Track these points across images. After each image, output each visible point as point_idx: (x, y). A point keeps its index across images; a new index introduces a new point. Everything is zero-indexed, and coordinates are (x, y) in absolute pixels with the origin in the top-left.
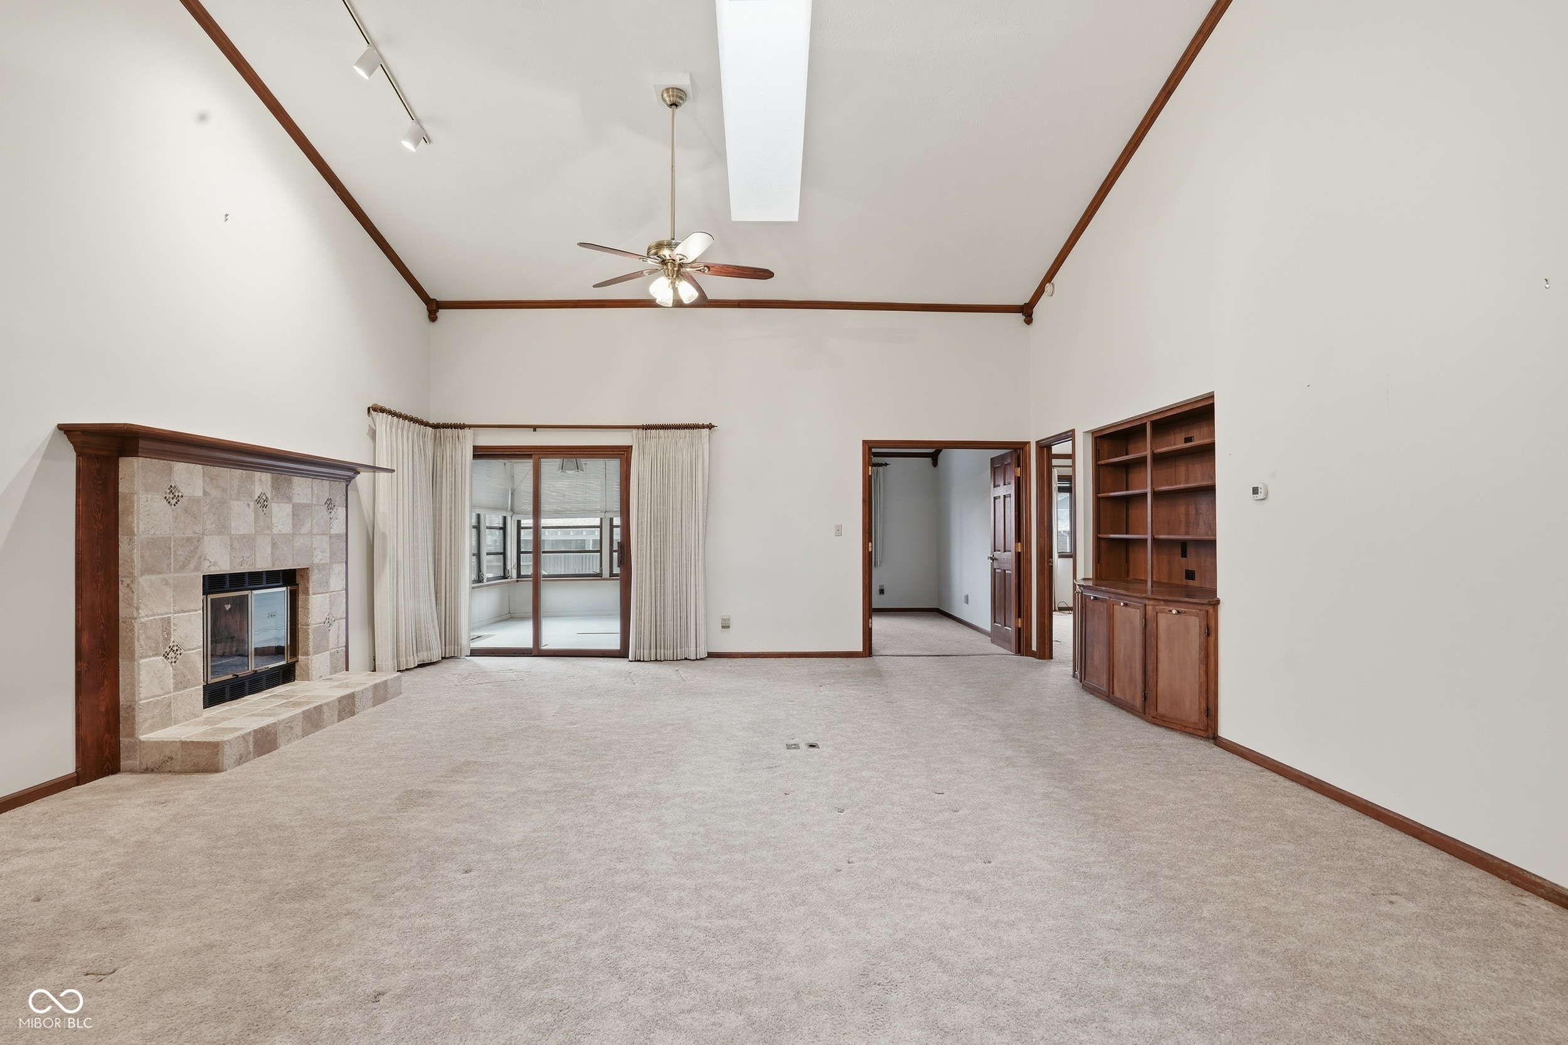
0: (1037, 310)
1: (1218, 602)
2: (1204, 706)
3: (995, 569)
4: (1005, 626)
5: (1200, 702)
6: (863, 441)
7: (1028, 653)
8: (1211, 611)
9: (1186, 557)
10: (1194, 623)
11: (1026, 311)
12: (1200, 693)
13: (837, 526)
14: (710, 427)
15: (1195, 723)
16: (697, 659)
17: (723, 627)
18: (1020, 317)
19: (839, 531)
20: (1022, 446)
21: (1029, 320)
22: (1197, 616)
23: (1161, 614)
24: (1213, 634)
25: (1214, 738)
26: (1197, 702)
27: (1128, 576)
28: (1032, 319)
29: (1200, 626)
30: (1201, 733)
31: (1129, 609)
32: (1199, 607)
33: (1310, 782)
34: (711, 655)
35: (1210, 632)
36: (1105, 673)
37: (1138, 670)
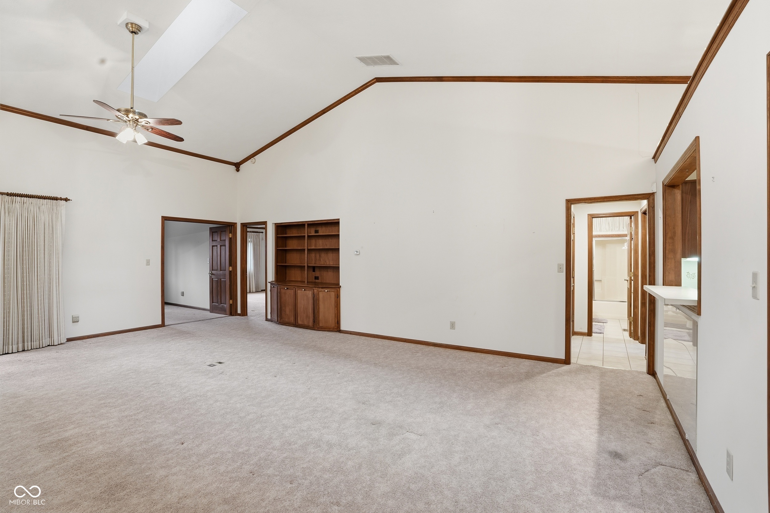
0: (242, 167)
1: (341, 286)
2: (336, 321)
3: (213, 279)
4: (221, 304)
5: (335, 320)
6: (162, 217)
7: (236, 314)
8: (338, 290)
9: (315, 272)
10: (333, 294)
11: (237, 166)
12: (335, 316)
13: (147, 260)
14: (66, 200)
15: (334, 327)
16: (59, 344)
17: (73, 322)
18: (233, 168)
19: (148, 263)
20: (234, 224)
21: (238, 170)
22: (334, 292)
23: (320, 292)
24: (339, 297)
25: (340, 331)
26: (334, 320)
27: (286, 280)
28: (239, 170)
29: (335, 295)
30: (335, 330)
31: (305, 291)
32: (335, 289)
33: (374, 336)
34: (69, 340)
35: (338, 297)
36: (292, 316)
37: (310, 312)
